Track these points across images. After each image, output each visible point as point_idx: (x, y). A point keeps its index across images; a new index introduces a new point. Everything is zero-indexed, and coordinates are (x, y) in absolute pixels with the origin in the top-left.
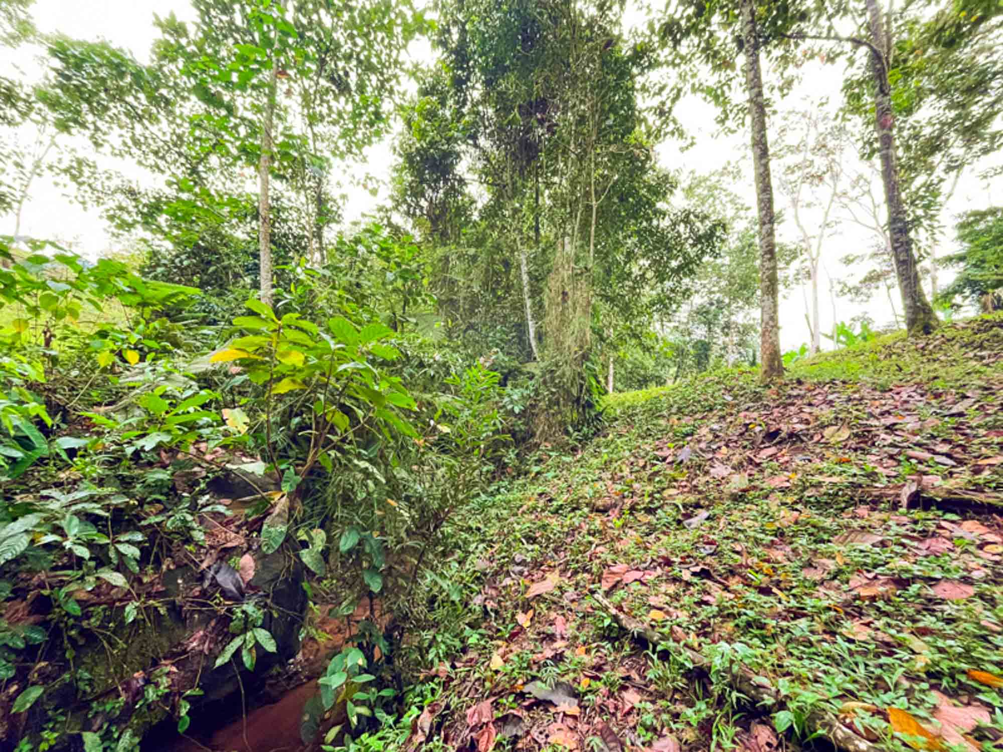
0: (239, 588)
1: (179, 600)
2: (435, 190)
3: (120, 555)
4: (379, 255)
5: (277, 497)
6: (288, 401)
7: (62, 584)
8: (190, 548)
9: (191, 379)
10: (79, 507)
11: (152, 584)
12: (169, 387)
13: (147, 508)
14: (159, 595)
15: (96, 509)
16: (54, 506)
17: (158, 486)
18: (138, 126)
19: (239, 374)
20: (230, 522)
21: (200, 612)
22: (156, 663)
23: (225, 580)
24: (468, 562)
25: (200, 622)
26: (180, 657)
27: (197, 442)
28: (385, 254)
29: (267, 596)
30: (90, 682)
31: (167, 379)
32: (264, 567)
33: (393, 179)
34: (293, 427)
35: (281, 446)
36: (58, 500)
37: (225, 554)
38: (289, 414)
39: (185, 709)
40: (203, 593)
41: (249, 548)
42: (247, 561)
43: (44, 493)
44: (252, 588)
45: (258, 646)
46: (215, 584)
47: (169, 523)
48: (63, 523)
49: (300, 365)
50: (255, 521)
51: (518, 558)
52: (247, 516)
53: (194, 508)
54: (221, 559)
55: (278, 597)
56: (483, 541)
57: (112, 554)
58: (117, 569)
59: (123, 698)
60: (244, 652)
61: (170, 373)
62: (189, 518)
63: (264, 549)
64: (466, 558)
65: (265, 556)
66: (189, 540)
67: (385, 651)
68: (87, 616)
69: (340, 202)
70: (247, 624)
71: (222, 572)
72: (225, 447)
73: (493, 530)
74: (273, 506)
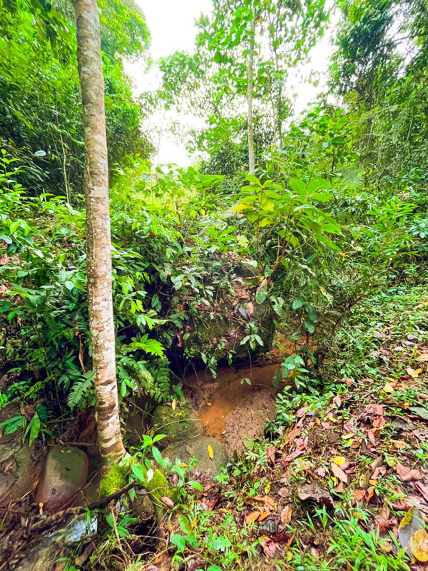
0: (248, 316)
1: (226, 315)
2: (364, 63)
3: (207, 294)
4: (317, 132)
5: (262, 278)
6: (265, 231)
7: (191, 301)
8: (229, 296)
9: (224, 221)
10: (194, 273)
11: (217, 307)
12: (217, 225)
13: (214, 277)
14: (220, 312)
15: (198, 275)
16: (187, 272)
17: (216, 269)
18: (192, 93)
19: (242, 218)
20: (243, 287)
21: (234, 322)
22: (220, 337)
23: (242, 311)
24: (369, 331)
25: (234, 326)
26: (227, 337)
27: (228, 250)
28: (322, 130)
29: (259, 322)
30: (201, 337)
31: (215, 222)
32: (258, 309)
33: (330, 68)
34: (267, 245)
35: (262, 254)
36: (188, 271)
37: (242, 301)
38: (265, 238)
39: (230, 356)
40: (234, 315)
41: (251, 300)
42: (250, 305)
43: (183, 267)
44: (253, 317)
45: (256, 341)
46: (238, 312)
47: (222, 284)
48: (190, 279)
49: (272, 210)
50: (253, 289)
51: (410, 337)
52: (249, 286)
53: (229, 279)
54: (240, 302)
55: (263, 323)
56: (381, 321)
57: (204, 293)
58: (206, 299)
59: (211, 345)
60: (251, 343)
61: (216, 219)
62: (229, 283)
63: (257, 301)
64: (367, 329)
65: (257, 305)
66: (228, 293)
67: (314, 362)
68: (199, 314)
69: (292, 101)
70: (251, 332)
71: (241, 308)
72: (239, 253)
73: (390, 316)
74: (261, 283)
